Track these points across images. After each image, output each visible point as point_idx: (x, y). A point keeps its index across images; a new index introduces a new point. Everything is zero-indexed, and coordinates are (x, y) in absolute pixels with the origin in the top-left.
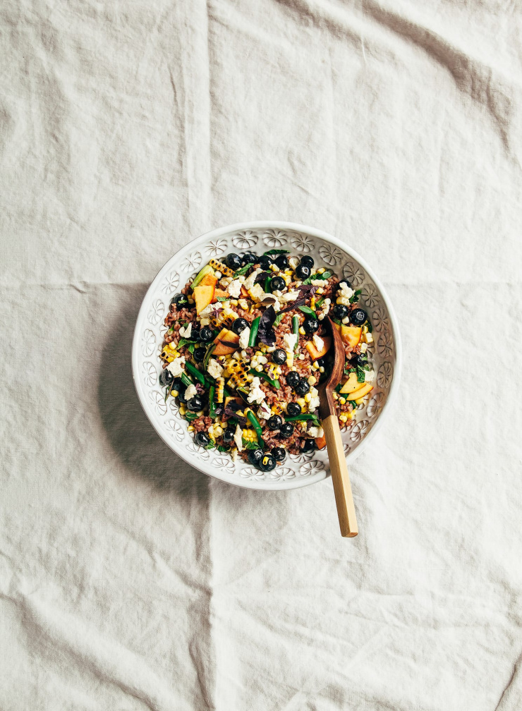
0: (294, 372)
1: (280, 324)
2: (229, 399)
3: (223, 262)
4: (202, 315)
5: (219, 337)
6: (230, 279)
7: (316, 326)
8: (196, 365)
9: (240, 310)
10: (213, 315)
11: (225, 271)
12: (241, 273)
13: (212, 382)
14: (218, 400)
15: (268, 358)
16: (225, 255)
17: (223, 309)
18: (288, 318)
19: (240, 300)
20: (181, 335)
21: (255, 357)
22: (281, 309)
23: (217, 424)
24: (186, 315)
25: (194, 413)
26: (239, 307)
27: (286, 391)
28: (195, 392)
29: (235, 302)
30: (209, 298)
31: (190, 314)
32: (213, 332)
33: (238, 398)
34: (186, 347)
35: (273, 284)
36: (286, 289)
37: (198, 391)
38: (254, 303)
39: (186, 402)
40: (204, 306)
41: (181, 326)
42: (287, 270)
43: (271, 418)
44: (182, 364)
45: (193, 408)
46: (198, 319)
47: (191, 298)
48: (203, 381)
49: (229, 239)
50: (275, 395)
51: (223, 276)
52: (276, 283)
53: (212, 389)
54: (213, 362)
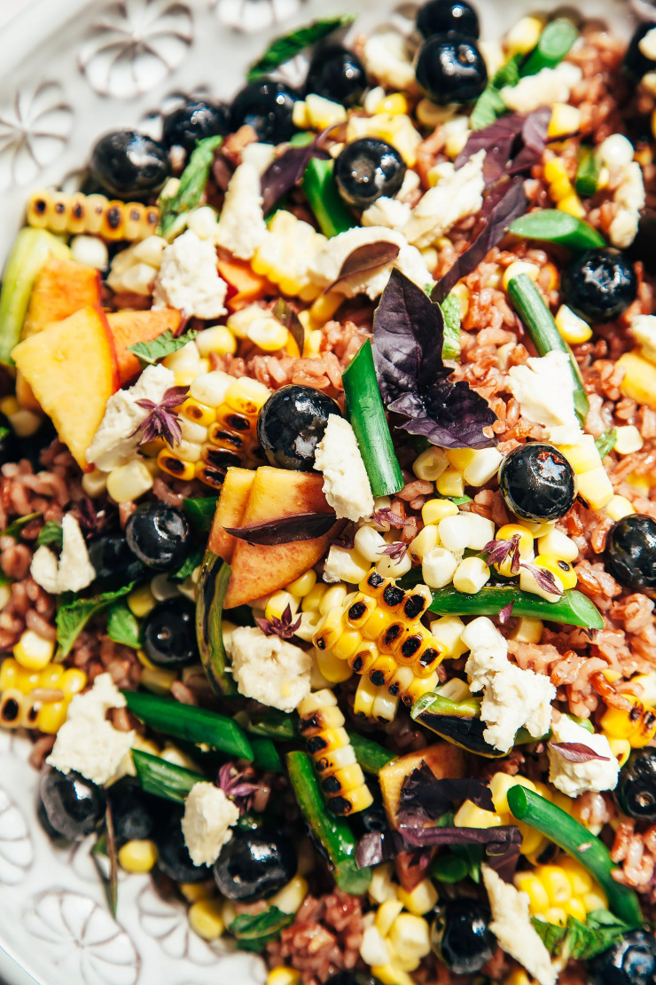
0: (630, 520)
1: (468, 339)
2: (394, 774)
3: (87, 188)
4: (105, 456)
5: (225, 518)
6: (151, 245)
7: (619, 278)
8: (180, 691)
9: (260, 363)
10: (152, 431)
11: (113, 221)
12: (186, 199)
13: (283, 730)
14: (349, 804)
15: (488, 511)
16: (81, 156)
17: (182, 390)
18: (485, 297)
19: (235, 320)
20: (51, 586)
21: (428, 532)
22: (436, 274)
23: (390, 908)
24: (31, 494)
25: (262, 907)
26: (246, 349)
27: (632, 625)
28: (232, 813)
29: (220, 340)
30: (99, 371)
31: (46, 478)
32: (186, 513)
33: (436, 751)
34: (97, 627)
35: (350, 183)
36: (411, 180)
37: (239, 801)
38: (304, 304)
39: (205, 873)
40: (92, 414)
41: (32, 546)
42: (374, 98)
43: (622, 776)
44: (110, 714)
45: (252, 887)
46: (91, 485)
47: (20, 407)
48: (240, 746)
49: (62, 69)
50: (595, 664)
51: (116, 248)
52: (359, 172)
53: (297, 762)
54: (244, 640)
